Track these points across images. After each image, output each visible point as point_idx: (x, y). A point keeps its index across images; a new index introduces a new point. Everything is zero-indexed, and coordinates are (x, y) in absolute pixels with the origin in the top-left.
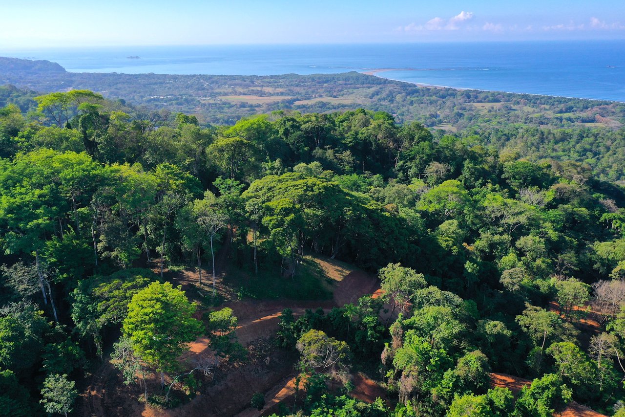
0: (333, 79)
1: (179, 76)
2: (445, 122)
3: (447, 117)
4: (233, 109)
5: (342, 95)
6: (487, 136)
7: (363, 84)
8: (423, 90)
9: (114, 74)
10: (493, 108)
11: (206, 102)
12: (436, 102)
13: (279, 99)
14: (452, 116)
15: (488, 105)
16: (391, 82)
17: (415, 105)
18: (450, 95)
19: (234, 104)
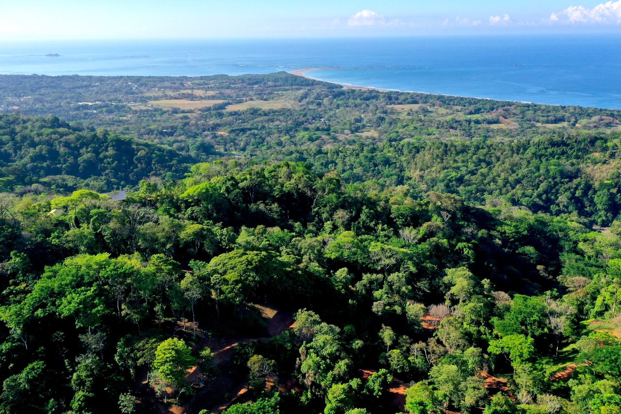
0: (263, 80)
1: (104, 77)
2: (369, 126)
3: (370, 121)
4: (166, 116)
5: (273, 98)
6: (401, 148)
7: (292, 85)
8: (348, 93)
9: (34, 77)
10: (411, 110)
11: (137, 108)
12: (361, 105)
13: (211, 103)
14: (375, 120)
15: (407, 107)
16: (319, 83)
17: (341, 108)
18: (373, 98)
19: (166, 109)
